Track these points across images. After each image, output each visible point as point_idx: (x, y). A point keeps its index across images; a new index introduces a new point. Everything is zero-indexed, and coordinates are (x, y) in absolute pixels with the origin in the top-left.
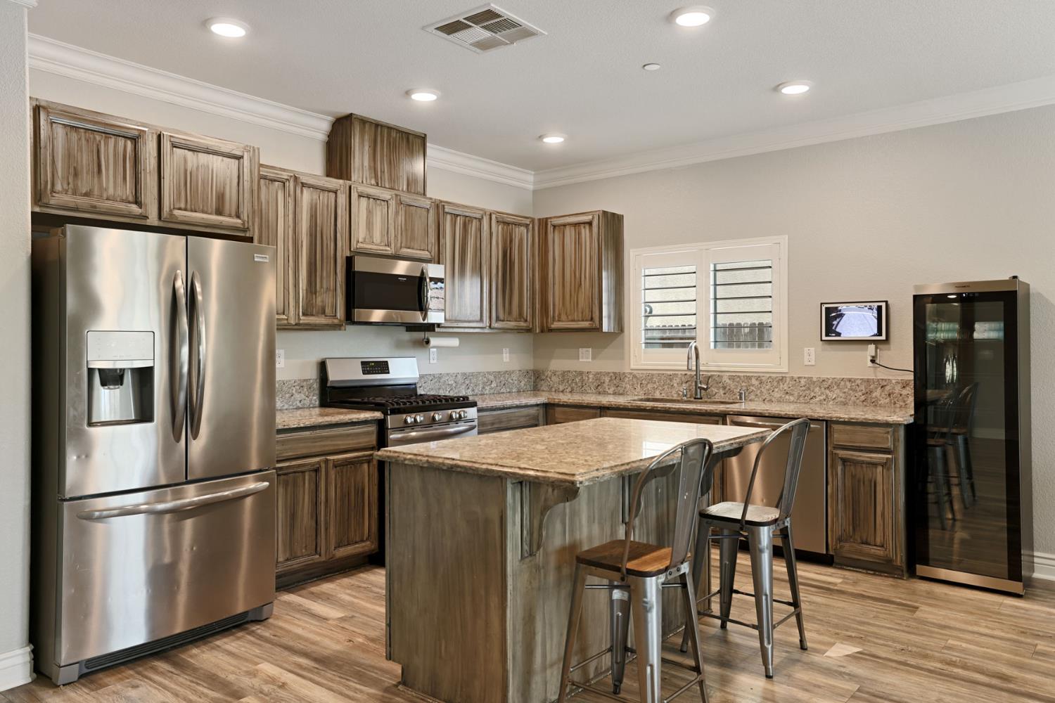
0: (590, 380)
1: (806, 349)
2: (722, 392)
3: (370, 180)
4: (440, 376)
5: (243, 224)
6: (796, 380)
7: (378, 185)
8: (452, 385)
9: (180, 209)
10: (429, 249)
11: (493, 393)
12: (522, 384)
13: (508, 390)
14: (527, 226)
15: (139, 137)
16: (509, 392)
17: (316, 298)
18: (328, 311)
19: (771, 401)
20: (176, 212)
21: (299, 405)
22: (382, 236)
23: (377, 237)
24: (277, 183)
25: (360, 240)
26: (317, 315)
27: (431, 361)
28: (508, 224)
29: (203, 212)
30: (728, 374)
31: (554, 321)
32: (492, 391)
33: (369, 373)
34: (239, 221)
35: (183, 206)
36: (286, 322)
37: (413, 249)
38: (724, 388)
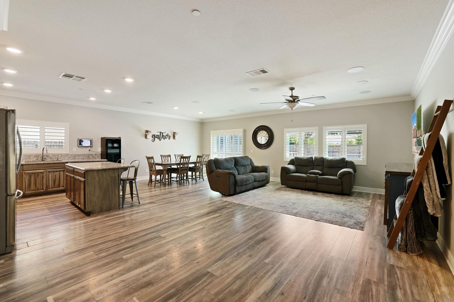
1: (74, 148)
2: (49, 159)
6: (72, 155)
19: (65, 159)
30: (51, 154)
38: (50, 158)
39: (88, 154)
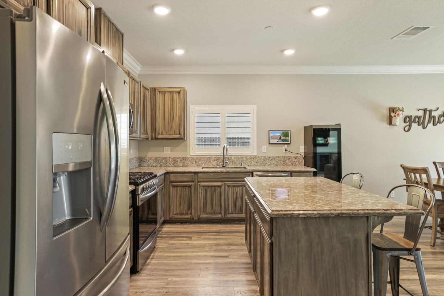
0: (170, 161)
1: (263, 147)
2: (231, 163)
6: (260, 158)
12: (136, 164)
14: (148, 90)
19: (251, 166)
28: (144, 88)
30: (234, 156)
31: (159, 135)
38: (233, 162)
39: (284, 157)
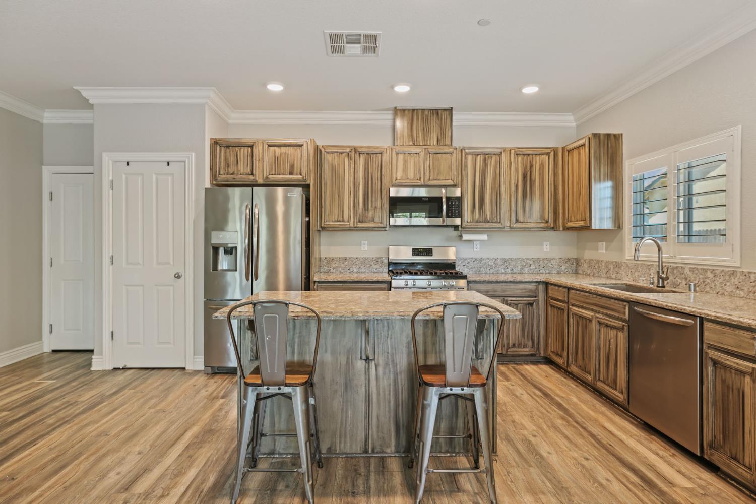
0: (603, 267)
3: (409, 142)
4: (481, 260)
5: (303, 178)
6: (747, 275)
7: (414, 144)
8: (492, 265)
9: (272, 175)
10: (453, 179)
11: (532, 273)
12: (563, 268)
13: (548, 272)
14: (548, 154)
15: (253, 145)
16: (549, 273)
17: (368, 212)
18: (377, 219)
20: (270, 177)
21: (375, 271)
22: (415, 174)
23: (411, 175)
24: (344, 154)
25: (398, 178)
26: (369, 222)
27: (475, 250)
28: (528, 155)
29: (283, 175)
30: (689, 266)
31: (568, 221)
32: (531, 272)
33: (417, 255)
34: (301, 177)
35: (273, 173)
36: (348, 226)
37: (439, 180)
